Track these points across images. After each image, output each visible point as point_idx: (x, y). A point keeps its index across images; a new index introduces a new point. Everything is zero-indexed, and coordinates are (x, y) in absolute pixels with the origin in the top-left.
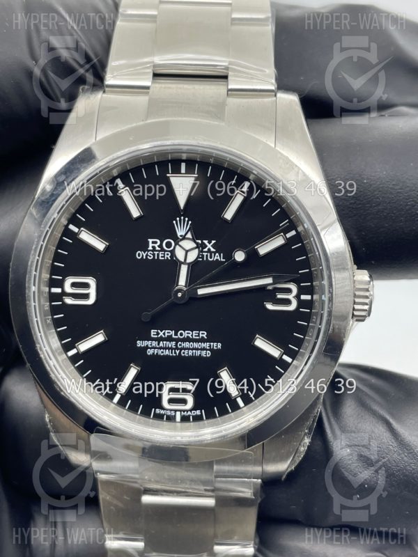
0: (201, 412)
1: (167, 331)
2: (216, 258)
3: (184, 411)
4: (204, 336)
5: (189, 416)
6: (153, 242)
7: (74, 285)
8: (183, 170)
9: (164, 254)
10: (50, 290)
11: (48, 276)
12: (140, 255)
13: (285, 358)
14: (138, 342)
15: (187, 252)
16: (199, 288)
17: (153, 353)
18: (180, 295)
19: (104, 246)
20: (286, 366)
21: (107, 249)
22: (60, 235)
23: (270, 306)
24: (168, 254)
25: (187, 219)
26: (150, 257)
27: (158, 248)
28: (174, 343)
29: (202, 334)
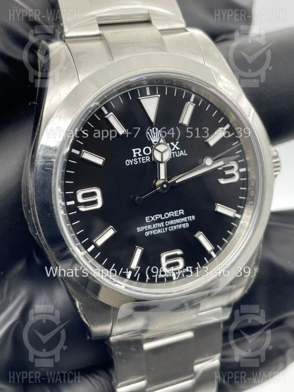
1: (156, 215)
2: (181, 154)
4: (182, 213)
8: (148, 93)
9: (145, 158)
12: (128, 162)
15: (162, 153)
18: (164, 186)
19: (102, 161)
20: (238, 221)
21: (105, 163)
23: (222, 181)
26: (136, 162)
27: (140, 155)
28: (162, 223)
29: (180, 212)
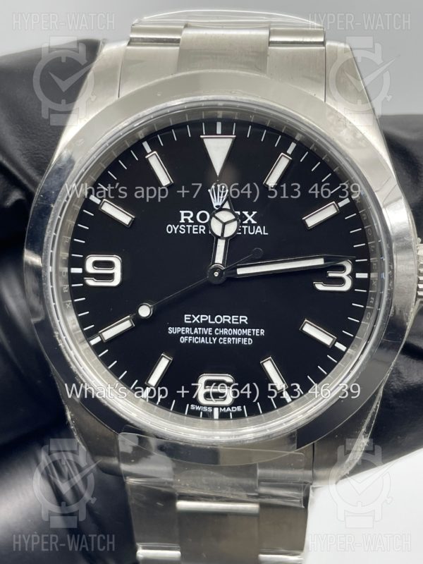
0: (242, 408)
1: (202, 316)
2: (257, 231)
3: (223, 408)
4: (245, 321)
5: (229, 412)
6: (185, 215)
7: (96, 264)
8: (219, 131)
9: (198, 228)
10: (69, 270)
11: (67, 254)
12: (171, 229)
13: (338, 345)
14: (170, 328)
15: (224, 224)
16: (240, 267)
17: (187, 341)
18: (216, 274)
19: (129, 219)
20: (339, 355)
21: (133, 222)
22: (80, 208)
23: (320, 287)
24: (202, 228)
25: (223, 187)
26: (182, 231)
27: (190, 221)
28: (210, 330)
29: (242, 319)
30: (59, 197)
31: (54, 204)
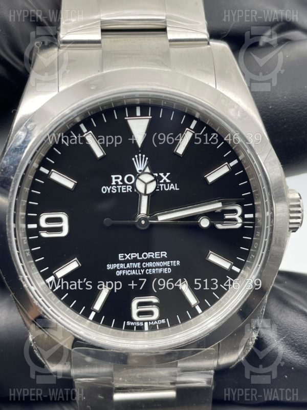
0: (166, 321)
1: (132, 254)
2: (171, 188)
3: (151, 322)
4: (165, 255)
5: (156, 325)
6: (116, 178)
7: (48, 220)
8: (138, 113)
9: (126, 188)
10: (27, 226)
11: (25, 214)
12: (105, 189)
13: (235, 269)
14: (108, 265)
15: (146, 184)
16: (159, 215)
17: (122, 274)
18: (143, 222)
19: (73, 184)
20: (235, 275)
21: (76, 186)
22: (32, 178)
23: (219, 226)
24: (129, 188)
25: (144, 156)
26: (114, 191)
28: (139, 264)
29: (163, 254)
30: (17, 170)
31: (13, 176)
